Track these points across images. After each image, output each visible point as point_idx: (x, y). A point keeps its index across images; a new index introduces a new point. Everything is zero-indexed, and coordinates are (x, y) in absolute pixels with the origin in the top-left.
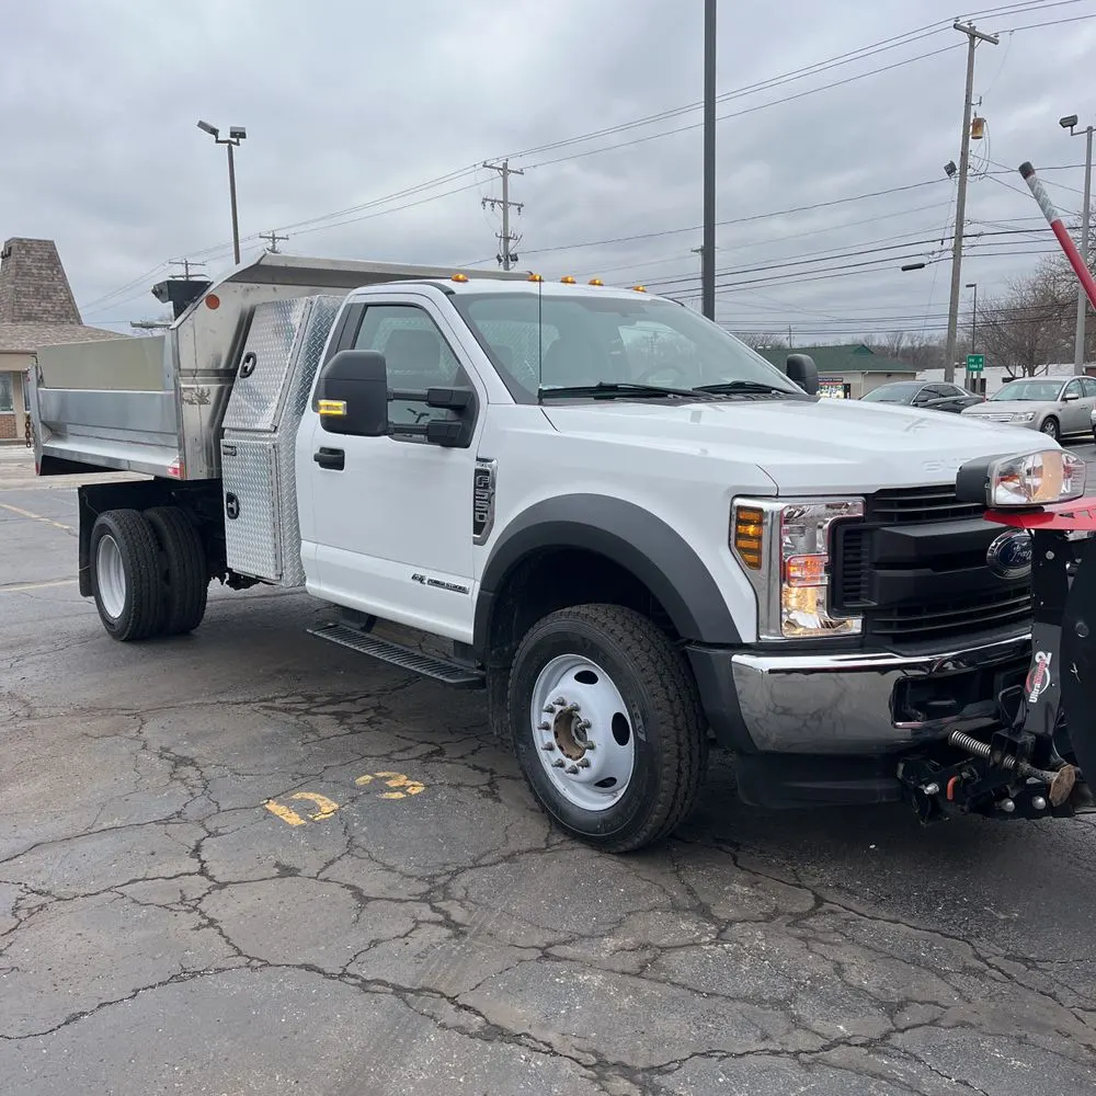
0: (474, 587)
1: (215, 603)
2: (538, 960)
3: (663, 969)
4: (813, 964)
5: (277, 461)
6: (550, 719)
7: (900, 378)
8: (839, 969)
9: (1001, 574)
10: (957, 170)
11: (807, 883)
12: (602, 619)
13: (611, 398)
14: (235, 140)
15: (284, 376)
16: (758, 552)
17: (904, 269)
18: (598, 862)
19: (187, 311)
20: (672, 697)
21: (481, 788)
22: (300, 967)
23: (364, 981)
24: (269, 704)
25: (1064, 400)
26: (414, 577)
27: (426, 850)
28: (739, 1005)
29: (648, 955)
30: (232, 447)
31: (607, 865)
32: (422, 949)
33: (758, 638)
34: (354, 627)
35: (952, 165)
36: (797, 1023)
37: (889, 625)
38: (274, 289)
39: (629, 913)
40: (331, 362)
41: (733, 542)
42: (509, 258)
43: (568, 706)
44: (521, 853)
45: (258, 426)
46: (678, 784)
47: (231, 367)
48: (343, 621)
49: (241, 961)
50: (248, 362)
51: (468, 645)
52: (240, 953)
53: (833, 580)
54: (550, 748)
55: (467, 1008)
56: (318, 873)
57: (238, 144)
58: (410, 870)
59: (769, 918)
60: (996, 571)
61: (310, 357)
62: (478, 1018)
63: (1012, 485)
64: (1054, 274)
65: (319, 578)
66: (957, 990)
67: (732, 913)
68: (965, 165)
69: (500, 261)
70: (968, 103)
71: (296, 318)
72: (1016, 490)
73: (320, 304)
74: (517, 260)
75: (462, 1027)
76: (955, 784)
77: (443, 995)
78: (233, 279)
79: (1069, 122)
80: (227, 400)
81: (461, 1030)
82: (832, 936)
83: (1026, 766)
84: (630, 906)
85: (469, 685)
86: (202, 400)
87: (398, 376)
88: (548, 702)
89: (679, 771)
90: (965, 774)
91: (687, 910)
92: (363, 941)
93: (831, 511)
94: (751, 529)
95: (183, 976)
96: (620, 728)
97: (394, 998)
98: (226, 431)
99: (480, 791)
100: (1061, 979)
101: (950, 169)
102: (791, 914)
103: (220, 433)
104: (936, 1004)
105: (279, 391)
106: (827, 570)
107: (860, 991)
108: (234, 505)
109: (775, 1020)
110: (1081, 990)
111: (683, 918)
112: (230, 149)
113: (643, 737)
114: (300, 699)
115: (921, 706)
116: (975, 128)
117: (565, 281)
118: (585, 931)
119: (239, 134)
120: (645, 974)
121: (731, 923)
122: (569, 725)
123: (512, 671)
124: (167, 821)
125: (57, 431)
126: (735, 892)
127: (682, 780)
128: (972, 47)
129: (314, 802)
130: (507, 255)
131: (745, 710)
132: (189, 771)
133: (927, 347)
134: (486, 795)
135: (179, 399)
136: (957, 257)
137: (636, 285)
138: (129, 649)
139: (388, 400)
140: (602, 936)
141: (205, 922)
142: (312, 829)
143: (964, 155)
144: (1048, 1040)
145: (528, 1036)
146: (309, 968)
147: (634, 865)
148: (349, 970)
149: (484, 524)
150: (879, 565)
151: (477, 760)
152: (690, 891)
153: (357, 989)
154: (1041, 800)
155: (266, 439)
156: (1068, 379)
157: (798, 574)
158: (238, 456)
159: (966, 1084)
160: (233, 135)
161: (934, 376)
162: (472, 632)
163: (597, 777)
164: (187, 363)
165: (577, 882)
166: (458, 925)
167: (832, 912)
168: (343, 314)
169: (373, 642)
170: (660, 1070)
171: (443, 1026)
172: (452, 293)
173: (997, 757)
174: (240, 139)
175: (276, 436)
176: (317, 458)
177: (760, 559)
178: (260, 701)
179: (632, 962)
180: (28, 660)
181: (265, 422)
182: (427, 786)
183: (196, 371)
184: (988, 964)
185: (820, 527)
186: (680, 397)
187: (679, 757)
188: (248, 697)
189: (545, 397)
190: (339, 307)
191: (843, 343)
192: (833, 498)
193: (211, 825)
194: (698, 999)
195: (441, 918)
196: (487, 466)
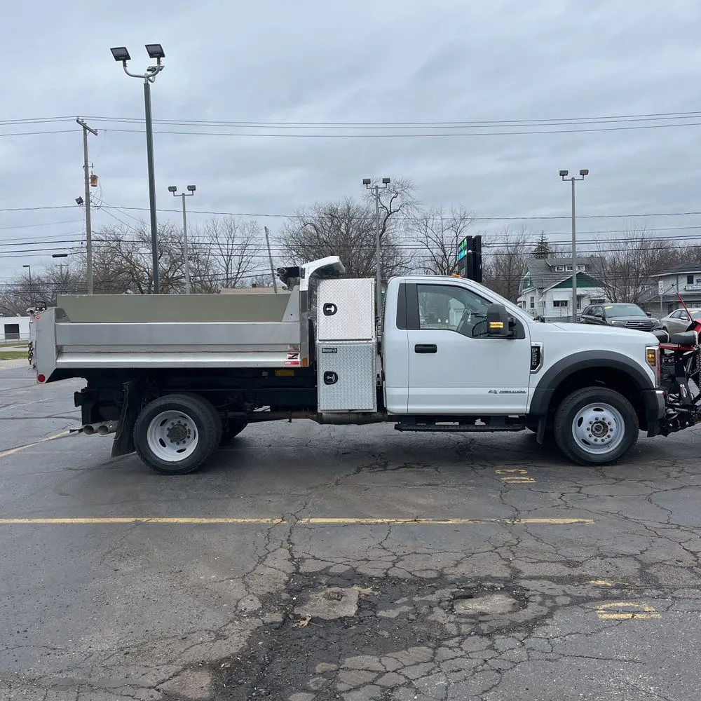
0: (530, 390)
17: (54, 256)
26: (490, 392)
35: (80, 198)
50: (330, 308)
65: (408, 404)
68: (88, 200)
70: (86, 167)
94: (650, 356)
98: (322, 342)
101: (80, 201)
116: (92, 181)
128: (85, 134)
136: (89, 252)
143: (88, 194)
149: (537, 366)
162: (529, 408)
175: (372, 341)
176: (415, 349)
196: (539, 345)
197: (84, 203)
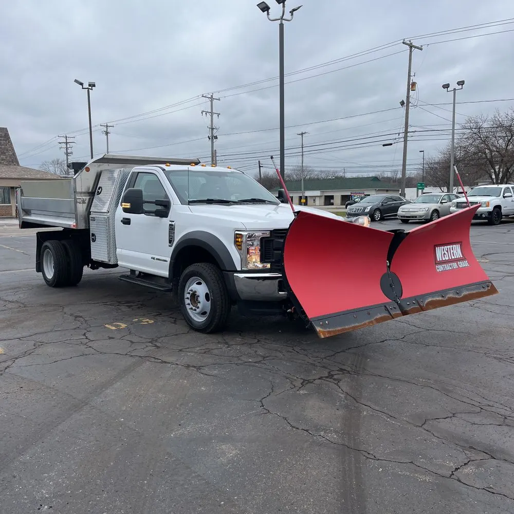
0: (169, 259)
2: (178, 351)
3: (210, 352)
4: (249, 351)
5: (109, 223)
6: (189, 296)
7: (382, 192)
8: (256, 352)
10: (405, 104)
11: (257, 338)
13: (211, 203)
14: (90, 88)
15: (111, 195)
16: (240, 246)
17: (384, 145)
19: (79, 172)
22: (114, 354)
23: (132, 355)
24: (105, 304)
25: (441, 203)
26: (152, 258)
27: (152, 334)
28: (227, 357)
29: (208, 350)
30: (93, 218)
32: (148, 350)
33: (241, 269)
34: (134, 277)
35: (403, 101)
36: (240, 359)
38: (109, 165)
39: (206, 344)
41: (235, 243)
42: (213, 138)
43: (193, 291)
44: (180, 334)
45: (102, 211)
47: (93, 191)
49: (99, 353)
50: (99, 189)
51: (167, 278)
53: (262, 253)
54: (189, 304)
55: (157, 359)
56: (120, 338)
58: (146, 337)
59: (243, 344)
61: (120, 188)
62: (160, 360)
65: (122, 261)
66: (283, 354)
67: (234, 343)
68: (408, 102)
69: (210, 139)
70: (409, 76)
71: (116, 175)
73: (124, 171)
74: (217, 138)
76: (294, 308)
77: (152, 357)
78: (94, 162)
79: (446, 86)
80: (92, 202)
81: (155, 362)
82: (258, 347)
85: (168, 290)
86: (84, 202)
87: (146, 196)
88: (189, 291)
89: (222, 307)
92: (132, 349)
93: (262, 235)
94: (240, 239)
95: (83, 355)
96: (207, 296)
97: (139, 358)
98: (91, 213)
99: (171, 322)
101: (402, 103)
102: (249, 343)
103: (89, 213)
104: (276, 356)
105: (110, 199)
106: (260, 251)
107: (258, 355)
108: (94, 237)
109: (235, 359)
111: (220, 344)
112: (88, 92)
113: (212, 298)
114: (115, 302)
116: (412, 86)
118: (193, 347)
119: (92, 85)
120: (205, 353)
121: (232, 345)
122: (194, 297)
125: (28, 212)
126: (237, 340)
128: (411, 51)
129: (119, 325)
130: (213, 136)
131: (237, 288)
132: (81, 319)
134: (173, 323)
135: (76, 202)
136: (406, 141)
138: (55, 290)
139: (143, 203)
140: (197, 347)
141: (88, 347)
142: (119, 330)
143: (408, 97)
145: (172, 362)
146: (117, 354)
147: (211, 335)
148: (128, 354)
149: (172, 240)
150: (275, 250)
151: (172, 316)
152: (224, 340)
153: (129, 357)
155: (105, 215)
156: (443, 194)
157: (252, 252)
158: (96, 221)
160: (90, 85)
162: (168, 274)
163: (201, 311)
164: (78, 190)
165: (194, 339)
166: (158, 346)
167: (260, 343)
168: (131, 175)
169: (139, 280)
170: (202, 366)
171: (151, 362)
172: (165, 170)
174: (93, 88)
175: (109, 214)
176: (122, 221)
177: (241, 248)
178: (102, 303)
180: (20, 292)
181: (105, 210)
182: (155, 321)
183: (82, 192)
184: (294, 350)
185: (258, 239)
188: (98, 302)
189: (190, 203)
190: (130, 173)
193: (88, 330)
194: (217, 356)
195: (154, 345)
196: (173, 223)
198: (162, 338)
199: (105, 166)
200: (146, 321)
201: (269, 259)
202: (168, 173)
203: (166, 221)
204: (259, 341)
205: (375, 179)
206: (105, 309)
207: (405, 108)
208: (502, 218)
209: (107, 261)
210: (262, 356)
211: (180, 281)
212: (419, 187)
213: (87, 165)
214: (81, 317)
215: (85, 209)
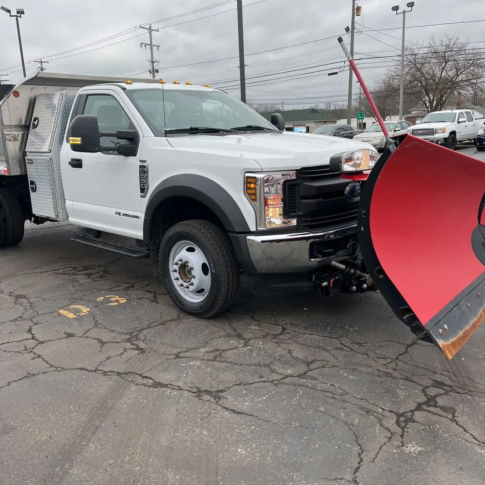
0: (142, 216)
1: (28, 232)
2: (175, 358)
3: (223, 357)
4: (280, 351)
5: (52, 165)
6: (176, 267)
7: (330, 123)
8: (290, 352)
9: (351, 200)
11: (279, 323)
12: (196, 225)
13: (196, 133)
14: (19, 15)
15: (52, 128)
16: (255, 194)
17: (329, 75)
18: (199, 322)
19: (5, 98)
20: (225, 255)
21: (151, 299)
22: (78, 369)
23: (105, 372)
24: (57, 272)
25: (395, 131)
26: (116, 213)
27: (128, 323)
28: (252, 367)
29: (218, 353)
30: (31, 160)
31: (202, 323)
32: (128, 358)
33: (257, 229)
34: (92, 236)
35: (348, 27)
36: (273, 371)
37: (307, 221)
38: (45, 88)
39: (211, 339)
40: (73, 121)
41: (245, 191)
42: (154, 71)
43: (184, 261)
44: (168, 321)
45: (42, 150)
46: (229, 289)
47: (27, 124)
48: (87, 234)
49: (53, 369)
50: (35, 121)
51: (141, 240)
52: (52, 366)
53: (285, 204)
54: (177, 279)
55: (146, 377)
56: (83, 335)
57: (21, 17)
58: (121, 331)
59: (264, 337)
60: (349, 198)
61: (64, 118)
62: (151, 381)
63: (350, 163)
64: (393, 76)
65: (75, 216)
66: (333, 355)
67: (251, 336)
68: (353, 28)
69: (151, 72)
71: (56, 101)
72: (352, 166)
73: (67, 95)
74: (158, 72)
75: (145, 384)
76: (333, 281)
77: (137, 374)
78: (24, 84)
79: (396, 8)
80: (27, 139)
81: (144, 385)
82: (288, 341)
83: (358, 272)
84: (211, 337)
85: (143, 257)
86: (15, 139)
87: (103, 126)
88: (176, 261)
89: (228, 283)
90: (337, 278)
91: (233, 336)
92: (103, 358)
93: (283, 177)
94: (252, 185)
95: (29, 376)
96: (205, 269)
97: (117, 377)
98: (27, 153)
99: (150, 300)
100: (370, 349)
101: (347, 29)
102: (273, 335)
103: (24, 154)
104: (324, 360)
105: (51, 134)
106: (282, 201)
107: (297, 359)
108: (34, 186)
109: (266, 371)
110: (377, 352)
111: (232, 340)
112: (17, 20)
113: (214, 271)
114: (70, 269)
115: (320, 252)
116: (357, 11)
117: (175, 83)
118: (193, 347)
119: (21, 12)
120: (216, 360)
121: (250, 339)
122: (185, 269)
123: (160, 250)
124: (16, 320)
126: (252, 328)
127: (230, 287)
129: (79, 309)
130: (153, 69)
132: (24, 301)
133: (341, 109)
134: (152, 301)
135: (4, 139)
137: (206, 84)
139: (100, 136)
140: (200, 348)
141: (37, 356)
142: (79, 319)
143: (353, 23)
144: (364, 369)
145: (171, 384)
146: (82, 369)
147: (213, 322)
148: (98, 368)
149: (145, 188)
150: (303, 198)
151: (149, 288)
152: (235, 330)
153: (102, 375)
154: (365, 285)
155: (46, 156)
156: (396, 122)
157: (271, 203)
158: (34, 164)
159: (333, 385)
160: (18, 12)
161: (343, 122)
162: (142, 235)
163: (197, 289)
164: (6, 122)
165: (190, 330)
166: (142, 349)
167: (288, 333)
168: (77, 99)
169: (101, 242)
170: (221, 391)
171: (137, 384)
172: (126, 89)
173: (348, 269)
174: (22, 15)
175: (51, 154)
176: (70, 163)
177: (256, 198)
178: (52, 271)
179: (211, 356)
181: (45, 148)
182: (128, 300)
183: (11, 126)
184: (345, 346)
185: (279, 184)
186: (225, 132)
187: (228, 278)
188: (46, 270)
189: (168, 133)
190: (75, 96)
191: (306, 108)
192: (284, 172)
193: (35, 320)
194: (236, 366)
195: (135, 347)
196: (145, 164)
197: (350, 30)
198: (145, 332)
199: (40, 90)
200: (117, 300)
201: (295, 212)
202: (130, 94)
203: (133, 162)
204: (284, 329)
205: (313, 111)
206: (57, 282)
207: (350, 34)
208: (456, 144)
209: (54, 217)
210: (303, 362)
211: (162, 246)
212: (359, 117)
213: (15, 87)
214: (24, 297)
215: (17, 148)
